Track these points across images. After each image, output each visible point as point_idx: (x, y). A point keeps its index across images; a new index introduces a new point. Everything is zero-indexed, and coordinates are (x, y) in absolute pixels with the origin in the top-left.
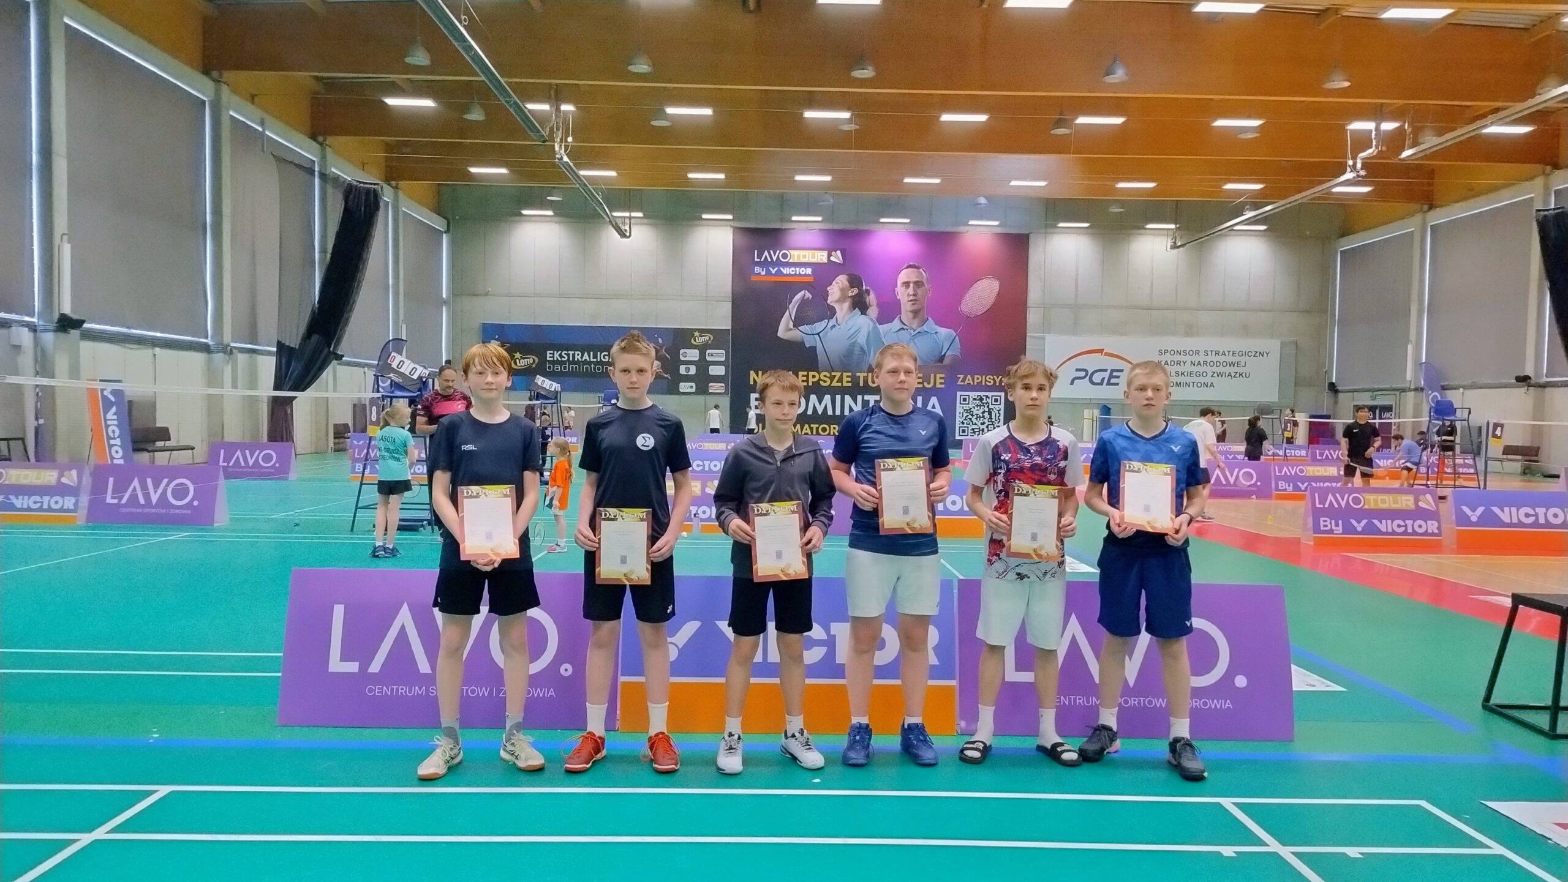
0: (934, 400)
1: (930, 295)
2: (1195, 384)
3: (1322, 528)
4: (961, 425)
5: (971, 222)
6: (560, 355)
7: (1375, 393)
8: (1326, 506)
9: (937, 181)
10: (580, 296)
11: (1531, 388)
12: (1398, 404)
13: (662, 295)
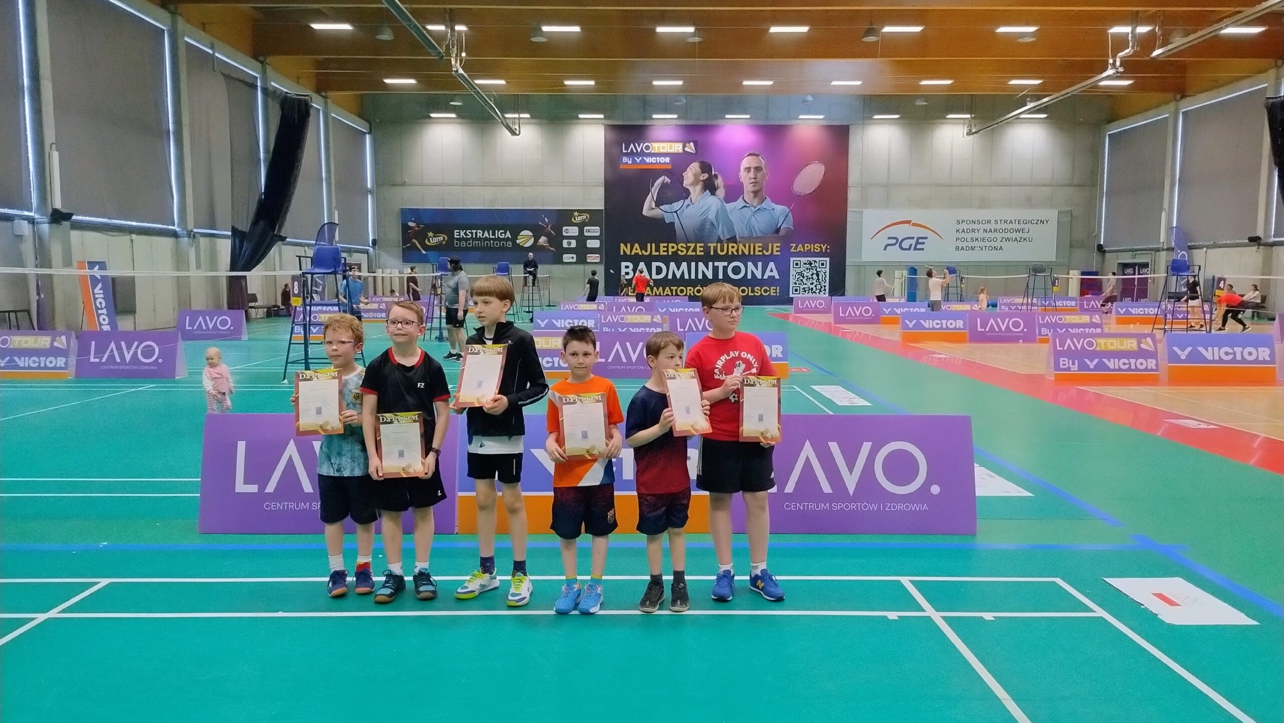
0: (772, 265)
1: (767, 178)
2: (987, 248)
3: (1062, 366)
4: (794, 285)
5: (801, 117)
6: (465, 234)
7: (1135, 253)
8: (1065, 348)
9: (770, 83)
10: (480, 184)
11: (1261, 247)
12: (1153, 262)
13: (547, 183)
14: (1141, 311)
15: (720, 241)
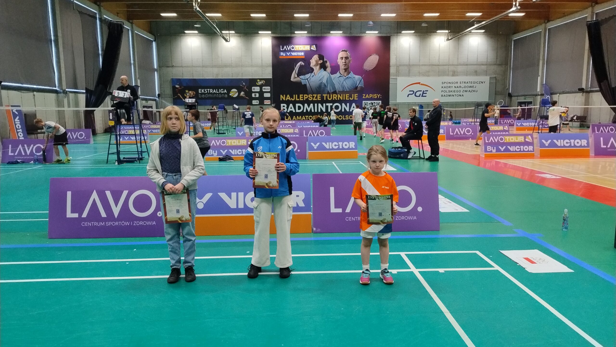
1: (351, 63)
2: (456, 95)
3: (488, 150)
5: (367, 32)
6: (204, 91)
7: (526, 97)
8: (490, 142)
9: (352, 15)
10: (211, 66)
11: (584, 93)
12: (534, 101)
13: (244, 65)
14: (528, 124)
15: (328, 93)
